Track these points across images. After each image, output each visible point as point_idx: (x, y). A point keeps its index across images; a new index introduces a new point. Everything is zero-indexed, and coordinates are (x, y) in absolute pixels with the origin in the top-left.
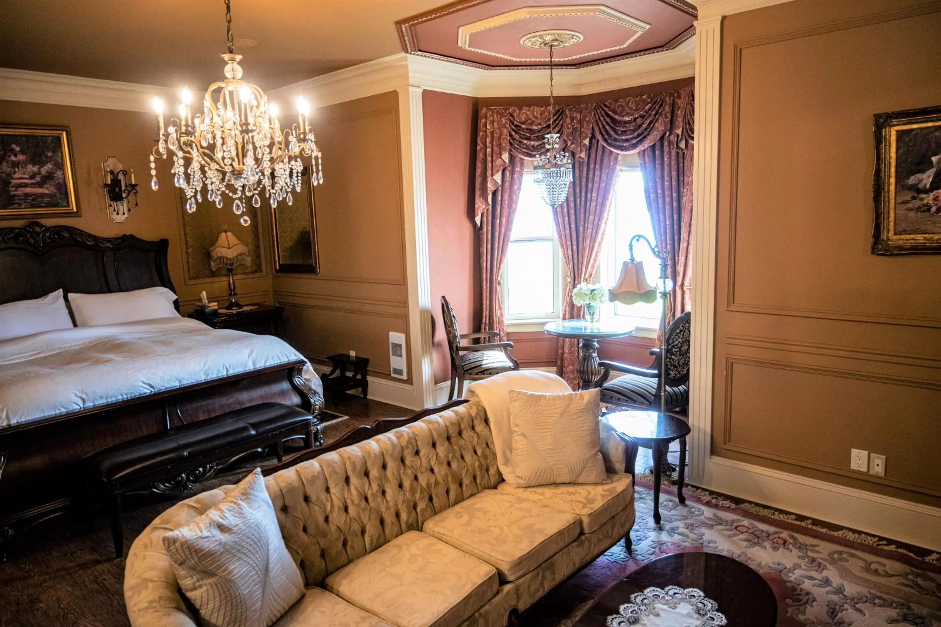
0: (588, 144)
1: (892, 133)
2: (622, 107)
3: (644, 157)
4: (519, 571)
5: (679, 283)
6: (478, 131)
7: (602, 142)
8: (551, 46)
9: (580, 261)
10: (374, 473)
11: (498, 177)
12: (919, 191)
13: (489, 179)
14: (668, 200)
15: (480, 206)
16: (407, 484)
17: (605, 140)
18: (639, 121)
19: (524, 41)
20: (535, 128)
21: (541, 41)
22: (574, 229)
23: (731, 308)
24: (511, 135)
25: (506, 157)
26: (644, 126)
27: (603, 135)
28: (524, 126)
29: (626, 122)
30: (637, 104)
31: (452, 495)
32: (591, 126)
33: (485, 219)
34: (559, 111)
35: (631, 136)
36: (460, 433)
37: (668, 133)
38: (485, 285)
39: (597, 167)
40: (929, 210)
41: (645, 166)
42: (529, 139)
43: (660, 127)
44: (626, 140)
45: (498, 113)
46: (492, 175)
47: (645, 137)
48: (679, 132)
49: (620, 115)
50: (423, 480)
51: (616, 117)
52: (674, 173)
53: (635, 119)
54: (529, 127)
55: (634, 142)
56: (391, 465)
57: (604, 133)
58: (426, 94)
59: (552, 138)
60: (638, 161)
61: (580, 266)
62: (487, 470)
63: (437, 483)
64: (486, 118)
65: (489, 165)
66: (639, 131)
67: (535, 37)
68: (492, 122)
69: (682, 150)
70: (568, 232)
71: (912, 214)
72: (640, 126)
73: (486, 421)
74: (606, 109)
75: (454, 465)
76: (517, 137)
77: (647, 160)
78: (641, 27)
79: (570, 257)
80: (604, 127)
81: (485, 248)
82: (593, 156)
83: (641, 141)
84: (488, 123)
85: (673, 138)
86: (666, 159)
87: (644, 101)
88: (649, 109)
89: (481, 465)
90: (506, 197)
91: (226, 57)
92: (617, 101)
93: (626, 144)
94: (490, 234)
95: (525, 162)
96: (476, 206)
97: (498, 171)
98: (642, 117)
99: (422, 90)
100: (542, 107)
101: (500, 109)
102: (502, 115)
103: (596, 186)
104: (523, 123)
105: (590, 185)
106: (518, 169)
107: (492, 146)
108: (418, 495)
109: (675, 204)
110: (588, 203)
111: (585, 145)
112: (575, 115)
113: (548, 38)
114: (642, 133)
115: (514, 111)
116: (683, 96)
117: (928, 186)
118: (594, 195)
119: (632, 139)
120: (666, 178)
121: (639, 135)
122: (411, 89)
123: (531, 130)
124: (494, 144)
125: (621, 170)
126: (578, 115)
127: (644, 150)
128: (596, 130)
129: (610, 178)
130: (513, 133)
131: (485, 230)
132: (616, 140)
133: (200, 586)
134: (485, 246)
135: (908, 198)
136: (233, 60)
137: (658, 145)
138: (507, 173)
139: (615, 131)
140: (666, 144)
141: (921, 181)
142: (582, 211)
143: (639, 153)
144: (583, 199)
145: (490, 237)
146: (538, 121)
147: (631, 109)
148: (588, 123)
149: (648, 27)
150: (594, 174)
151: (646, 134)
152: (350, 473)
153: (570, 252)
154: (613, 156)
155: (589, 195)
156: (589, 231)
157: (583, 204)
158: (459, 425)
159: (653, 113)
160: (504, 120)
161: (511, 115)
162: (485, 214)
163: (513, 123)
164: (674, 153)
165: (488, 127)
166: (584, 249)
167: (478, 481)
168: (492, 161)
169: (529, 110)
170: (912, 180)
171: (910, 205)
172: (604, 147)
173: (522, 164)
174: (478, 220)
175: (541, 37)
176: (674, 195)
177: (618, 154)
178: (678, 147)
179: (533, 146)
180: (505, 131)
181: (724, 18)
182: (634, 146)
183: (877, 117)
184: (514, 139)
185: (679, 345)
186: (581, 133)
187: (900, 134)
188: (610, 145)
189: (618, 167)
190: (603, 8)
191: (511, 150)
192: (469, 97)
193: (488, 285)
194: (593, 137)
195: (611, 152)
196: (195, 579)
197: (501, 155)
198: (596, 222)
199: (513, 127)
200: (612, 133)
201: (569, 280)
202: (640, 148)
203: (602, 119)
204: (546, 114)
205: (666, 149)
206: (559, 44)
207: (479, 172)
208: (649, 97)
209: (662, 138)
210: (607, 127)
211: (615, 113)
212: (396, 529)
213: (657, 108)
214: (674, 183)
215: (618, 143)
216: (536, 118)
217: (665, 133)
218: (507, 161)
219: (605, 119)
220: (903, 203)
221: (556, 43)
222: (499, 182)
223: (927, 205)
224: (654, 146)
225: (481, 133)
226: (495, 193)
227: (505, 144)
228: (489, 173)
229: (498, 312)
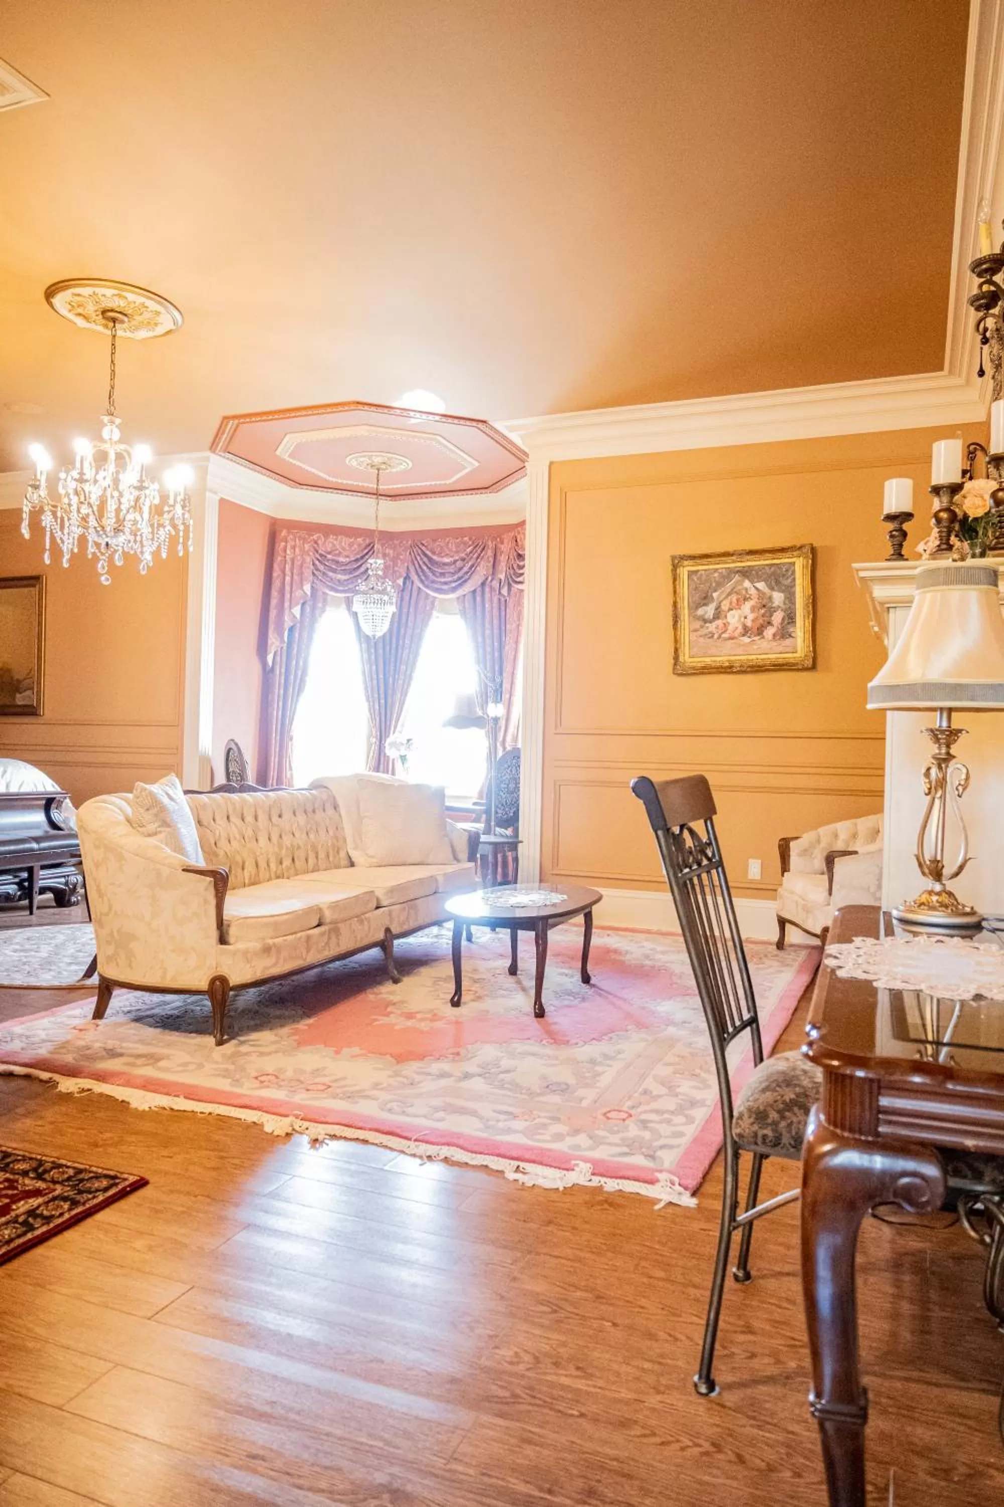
0: (401, 584)
1: (683, 572)
2: (442, 547)
3: (464, 602)
4: (391, 898)
5: (500, 738)
6: (275, 554)
7: (418, 583)
8: (378, 470)
9: (388, 716)
10: (249, 819)
11: (297, 611)
12: (705, 621)
13: (287, 612)
14: (489, 649)
15: (274, 643)
16: (275, 838)
17: (422, 582)
18: (459, 564)
19: (351, 460)
20: (341, 559)
21: (369, 462)
22: (382, 681)
23: (560, 730)
24: (314, 564)
25: (307, 588)
26: (465, 569)
27: (419, 576)
28: (329, 556)
29: (445, 564)
30: (457, 546)
31: (311, 861)
32: (406, 565)
33: (278, 659)
34: (369, 545)
35: (450, 579)
36: (314, 811)
37: (490, 578)
38: (274, 738)
39: (411, 610)
40: (712, 637)
41: (465, 612)
42: (334, 571)
43: (482, 571)
44: (446, 583)
45: (300, 537)
46: (290, 608)
47: (465, 581)
48: (502, 576)
49: (439, 555)
50: (287, 840)
51: (435, 557)
52: (496, 621)
53: (455, 562)
54: (335, 558)
55: (454, 585)
56: (262, 817)
57: (421, 574)
58: (222, 501)
59: (376, 563)
60: (456, 607)
61: (388, 723)
62: (338, 852)
63: (299, 847)
64: (286, 542)
65: (287, 596)
66: (460, 574)
67: (364, 456)
68: (294, 548)
69: (504, 596)
70: (375, 682)
71: (701, 640)
72: (461, 569)
73: (336, 807)
74: (423, 548)
75: (312, 836)
76: (322, 567)
77: (467, 604)
78: (471, 463)
79: (377, 712)
80: (420, 566)
81: (277, 691)
82: (407, 598)
83: (461, 585)
84: (289, 547)
85: (495, 584)
86: (487, 606)
87: (465, 543)
88: (471, 552)
89: (333, 845)
90: (305, 635)
91: (106, 419)
92: (434, 541)
93: (445, 587)
94: (283, 677)
95: (329, 598)
96: (270, 642)
97: (297, 604)
98: (463, 560)
99: (218, 498)
100: (351, 538)
101: (303, 533)
102: (304, 540)
103: (409, 631)
104: (329, 553)
105: (402, 631)
106: (320, 605)
107: (292, 574)
108: (284, 851)
109: (496, 654)
110: (400, 651)
111: (399, 585)
112: (387, 551)
113: (377, 460)
114: (462, 577)
115: (319, 538)
116: (506, 541)
117: (711, 617)
118: (407, 641)
119: (451, 582)
120: (487, 625)
121: (459, 579)
122: (208, 494)
123: (337, 562)
124: (295, 571)
125: (438, 617)
126: (391, 552)
127: (464, 596)
128: (412, 569)
129: (425, 622)
130: (317, 562)
131: (278, 672)
132: (433, 582)
133: (160, 832)
134: (276, 691)
135: (698, 627)
136: (112, 422)
137: (479, 592)
138: (308, 608)
139: (433, 573)
140: (487, 589)
141: (706, 613)
142: (393, 660)
143: (458, 598)
144: (394, 646)
145: (283, 681)
146: (346, 553)
147: (451, 550)
148: (403, 561)
149: (476, 464)
150: (407, 620)
151: (467, 577)
152: (231, 812)
153: (377, 707)
154: (431, 600)
155: (401, 642)
156: (400, 682)
157: (393, 651)
158: (314, 804)
159: (475, 556)
160: (307, 546)
161: (316, 542)
162: (279, 653)
163: (317, 552)
164: (495, 600)
165: (288, 552)
166: (393, 704)
167: (331, 859)
168: (291, 592)
169: (336, 540)
170: (700, 612)
171: (699, 633)
172: (419, 588)
173: (325, 601)
174: (270, 659)
175: (370, 457)
176: (496, 644)
177: (435, 598)
178: (500, 593)
179: (339, 581)
180: (308, 559)
181: (551, 463)
182: (454, 590)
183: (673, 558)
184: (317, 570)
185: (507, 782)
186: (394, 572)
187: (691, 574)
188: (427, 587)
189: (435, 614)
190: (439, 438)
191: (313, 582)
192: (267, 516)
193: (278, 738)
194: (407, 578)
195: (427, 595)
196: (156, 825)
197: (302, 585)
198: (408, 672)
199: (318, 556)
200: (430, 574)
201: (374, 740)
202: (460, 592)
203: (418, 558)
204: (355, 546)
205: (487, 595)
206: (386, 469)
207: (274, 602)
208: (470, 539)
209: (483, 584)
210: (425, 568)
211: (434, 553)
212: (267, 876)
213: (479, 551)
214: (496, 631)
215: (436, 586)
216: (344, 549)
217: (487, 579)
218: (309, 593)
219: (421, 559)
220: (696, 630)
221: (383, 466)
222: (298, 616)
223: (710, 633)
224: (474, 592)
225: (279, 558)
226: (291, 629)
227: (307, 573)
228: (287, 604)
229: (289, 773)
